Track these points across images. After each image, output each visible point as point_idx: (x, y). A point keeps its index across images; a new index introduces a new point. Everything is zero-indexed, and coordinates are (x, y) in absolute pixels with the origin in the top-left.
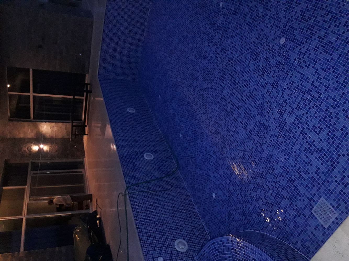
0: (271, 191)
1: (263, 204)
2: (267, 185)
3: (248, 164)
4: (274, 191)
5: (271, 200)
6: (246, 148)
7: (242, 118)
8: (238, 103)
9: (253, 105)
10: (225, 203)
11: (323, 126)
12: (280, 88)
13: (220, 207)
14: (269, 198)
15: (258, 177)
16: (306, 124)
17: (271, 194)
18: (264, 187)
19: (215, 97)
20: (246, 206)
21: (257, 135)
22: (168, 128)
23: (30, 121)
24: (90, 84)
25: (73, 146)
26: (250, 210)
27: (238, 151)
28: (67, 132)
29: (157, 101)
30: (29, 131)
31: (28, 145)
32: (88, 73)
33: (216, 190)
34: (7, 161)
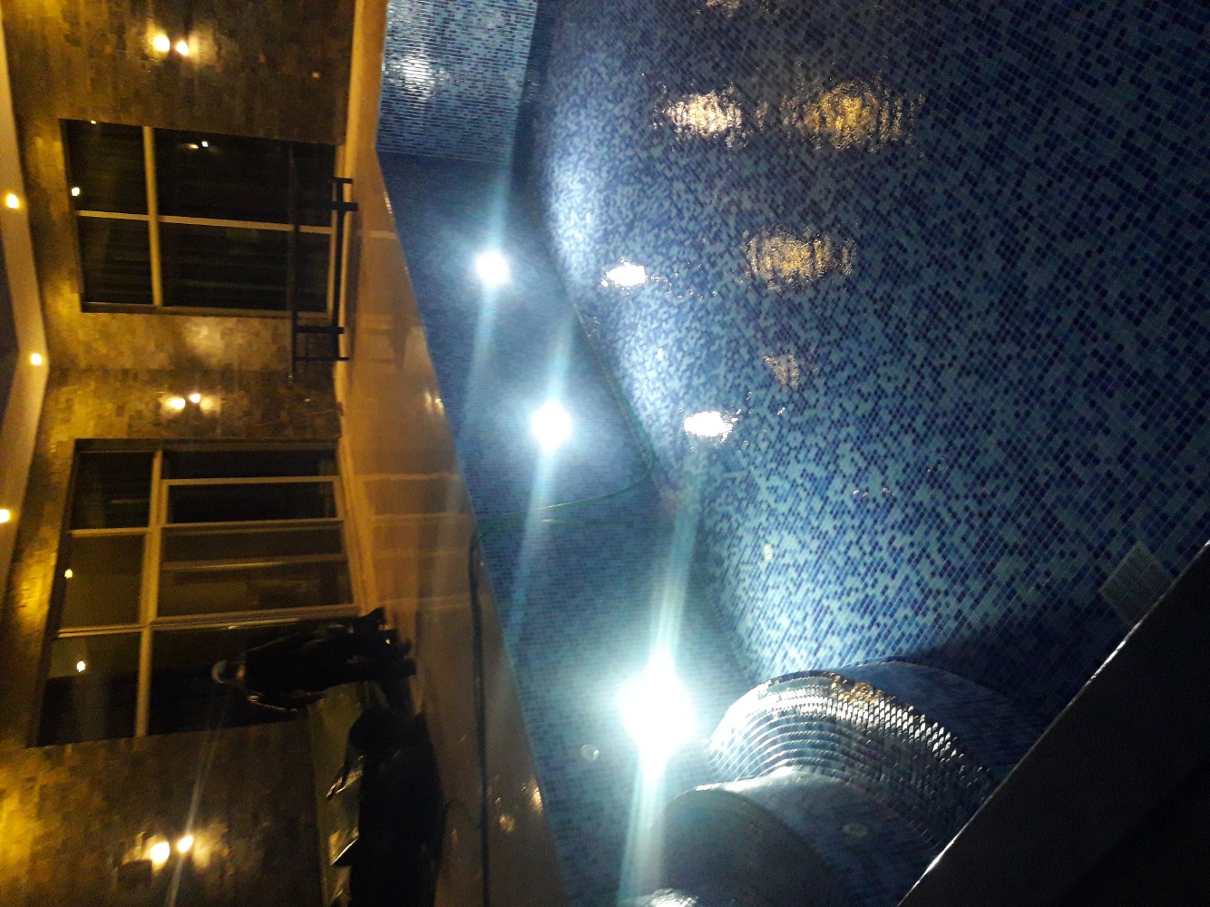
0: (962, 529)
1: (933, 574)
2: (950, 510)
3: (888, 440)
4: (972, 527)
5: (961, 558)
6: (883, 382)
7: (873, 281)
8: (861, 226)
9: (914, 227)
10: (805, 576)
11: (1155, 294)
13: (788, 588)
14: (957, 551)
16: (1097, 287)
17: (964, 539)
18: (938, 515)
19: (782, 208)
20: (876, 581)
21: (925, 336)
22: (616, 331)
23: (152, 311)
24: (349, 181)
25: (300, 398)
26: (891, 593)
27: (856, 398)
28: (279, 349)
29: (580, 237)
30: (152, 347)
31: (150, 392)
32: (344, 141)
33: (775, 533)
34: (80, 445)
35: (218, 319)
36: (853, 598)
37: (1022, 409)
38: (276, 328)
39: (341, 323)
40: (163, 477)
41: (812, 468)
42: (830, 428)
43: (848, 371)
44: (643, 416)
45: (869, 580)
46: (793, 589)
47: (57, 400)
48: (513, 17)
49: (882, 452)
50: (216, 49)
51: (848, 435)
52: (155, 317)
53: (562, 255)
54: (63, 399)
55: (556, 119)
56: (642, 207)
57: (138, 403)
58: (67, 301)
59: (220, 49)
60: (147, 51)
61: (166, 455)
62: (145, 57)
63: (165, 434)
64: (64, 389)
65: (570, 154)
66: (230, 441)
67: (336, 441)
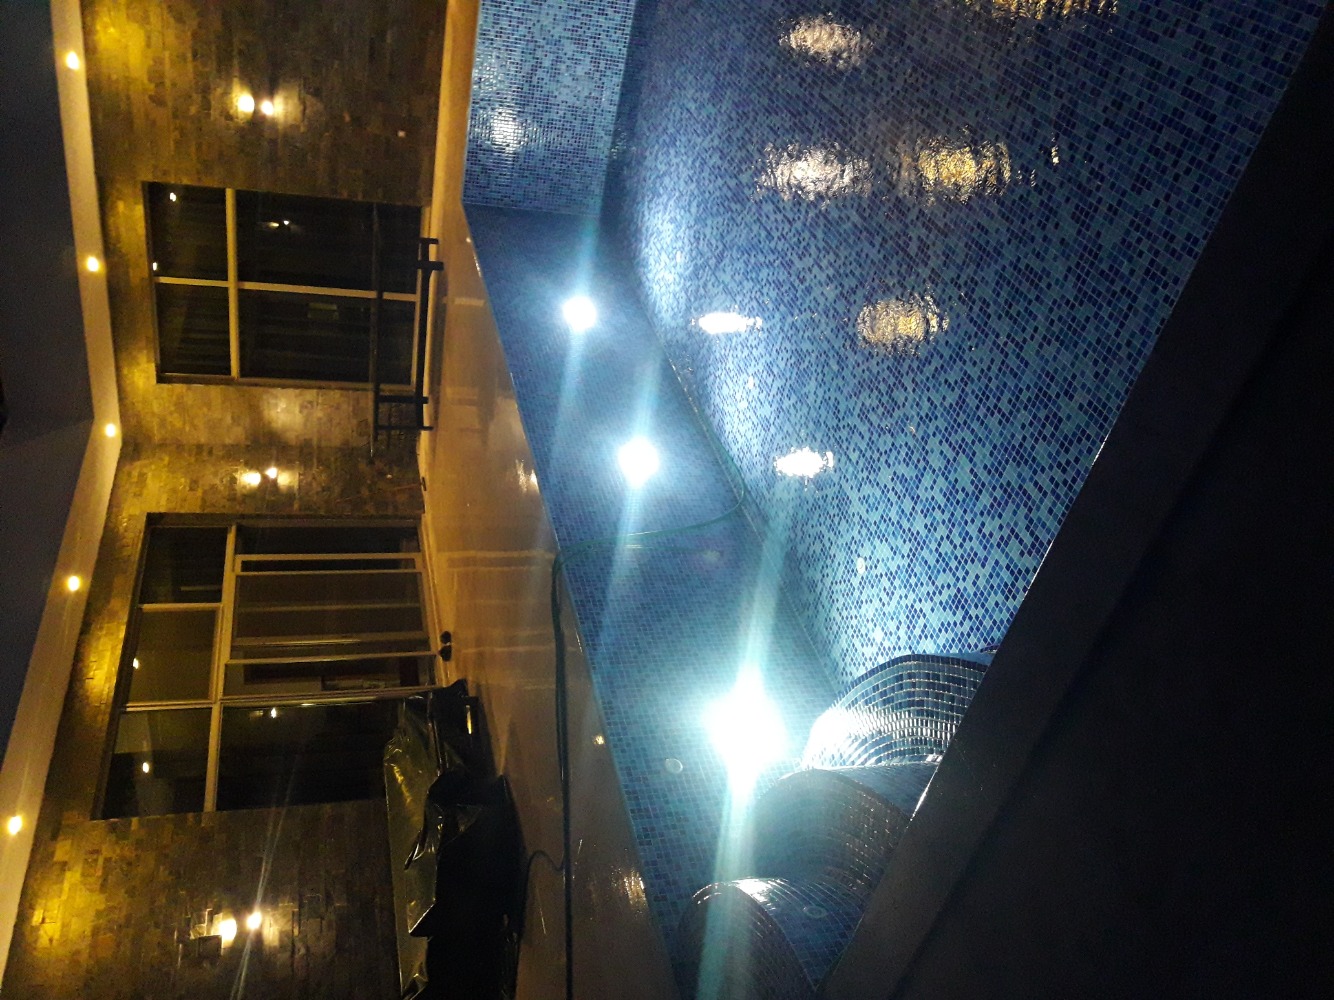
2: (1036, 484)
10: (897, 583)
12: (1081, 131)
13: (881, 600)
15: (1007, 462)
16: (1166, 234)
18: (1025, 492)
19: (868, 211)
20: (967, 573)
21: (1007, 313)
22: (705, 367)
23: (229, 382)
24: (435, 241)
25: (382, 474)
26: (981, 583)
27: (944, 389)
28: (360, 423)
29: (670, 278)
30: (228, 420)
31: (225, 468)
32: (430, 203)
33: (867, 544)
34: (153, 519)
35: (297, 391)
36: (944, 597)
37: (1102, 367)
38: (357, 401)
39: (425, 393)
40: (237, 551)
41: (902, 469)
42: (919, 424)
43: (936, 362)
44: (734, 451)
45: (960, 574)
46: (885, 599)
47: (129, 474)
48: (603, 63)
49: (969, 439)
50: (302, 107)
51: (937, 428)
52: (231, 389)
53: (652, 298)
54: (135, 473)
55: (646, 163)
56: (733, 235)
57: (213, 477)
58: (143, 374)
59: (304, 110)
60: (232, 112)
61: (239, 530)
62: (229, 117)
63: (239, 509)
64: (138, 464)
65: (660, 195)
66: (307, 517)
67: (418, 519)
